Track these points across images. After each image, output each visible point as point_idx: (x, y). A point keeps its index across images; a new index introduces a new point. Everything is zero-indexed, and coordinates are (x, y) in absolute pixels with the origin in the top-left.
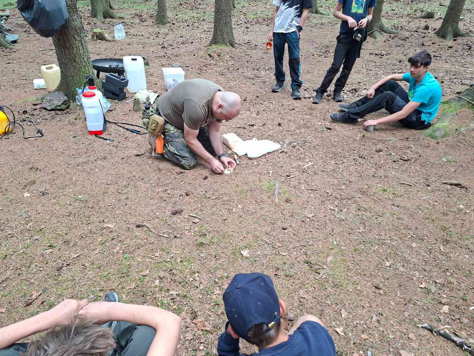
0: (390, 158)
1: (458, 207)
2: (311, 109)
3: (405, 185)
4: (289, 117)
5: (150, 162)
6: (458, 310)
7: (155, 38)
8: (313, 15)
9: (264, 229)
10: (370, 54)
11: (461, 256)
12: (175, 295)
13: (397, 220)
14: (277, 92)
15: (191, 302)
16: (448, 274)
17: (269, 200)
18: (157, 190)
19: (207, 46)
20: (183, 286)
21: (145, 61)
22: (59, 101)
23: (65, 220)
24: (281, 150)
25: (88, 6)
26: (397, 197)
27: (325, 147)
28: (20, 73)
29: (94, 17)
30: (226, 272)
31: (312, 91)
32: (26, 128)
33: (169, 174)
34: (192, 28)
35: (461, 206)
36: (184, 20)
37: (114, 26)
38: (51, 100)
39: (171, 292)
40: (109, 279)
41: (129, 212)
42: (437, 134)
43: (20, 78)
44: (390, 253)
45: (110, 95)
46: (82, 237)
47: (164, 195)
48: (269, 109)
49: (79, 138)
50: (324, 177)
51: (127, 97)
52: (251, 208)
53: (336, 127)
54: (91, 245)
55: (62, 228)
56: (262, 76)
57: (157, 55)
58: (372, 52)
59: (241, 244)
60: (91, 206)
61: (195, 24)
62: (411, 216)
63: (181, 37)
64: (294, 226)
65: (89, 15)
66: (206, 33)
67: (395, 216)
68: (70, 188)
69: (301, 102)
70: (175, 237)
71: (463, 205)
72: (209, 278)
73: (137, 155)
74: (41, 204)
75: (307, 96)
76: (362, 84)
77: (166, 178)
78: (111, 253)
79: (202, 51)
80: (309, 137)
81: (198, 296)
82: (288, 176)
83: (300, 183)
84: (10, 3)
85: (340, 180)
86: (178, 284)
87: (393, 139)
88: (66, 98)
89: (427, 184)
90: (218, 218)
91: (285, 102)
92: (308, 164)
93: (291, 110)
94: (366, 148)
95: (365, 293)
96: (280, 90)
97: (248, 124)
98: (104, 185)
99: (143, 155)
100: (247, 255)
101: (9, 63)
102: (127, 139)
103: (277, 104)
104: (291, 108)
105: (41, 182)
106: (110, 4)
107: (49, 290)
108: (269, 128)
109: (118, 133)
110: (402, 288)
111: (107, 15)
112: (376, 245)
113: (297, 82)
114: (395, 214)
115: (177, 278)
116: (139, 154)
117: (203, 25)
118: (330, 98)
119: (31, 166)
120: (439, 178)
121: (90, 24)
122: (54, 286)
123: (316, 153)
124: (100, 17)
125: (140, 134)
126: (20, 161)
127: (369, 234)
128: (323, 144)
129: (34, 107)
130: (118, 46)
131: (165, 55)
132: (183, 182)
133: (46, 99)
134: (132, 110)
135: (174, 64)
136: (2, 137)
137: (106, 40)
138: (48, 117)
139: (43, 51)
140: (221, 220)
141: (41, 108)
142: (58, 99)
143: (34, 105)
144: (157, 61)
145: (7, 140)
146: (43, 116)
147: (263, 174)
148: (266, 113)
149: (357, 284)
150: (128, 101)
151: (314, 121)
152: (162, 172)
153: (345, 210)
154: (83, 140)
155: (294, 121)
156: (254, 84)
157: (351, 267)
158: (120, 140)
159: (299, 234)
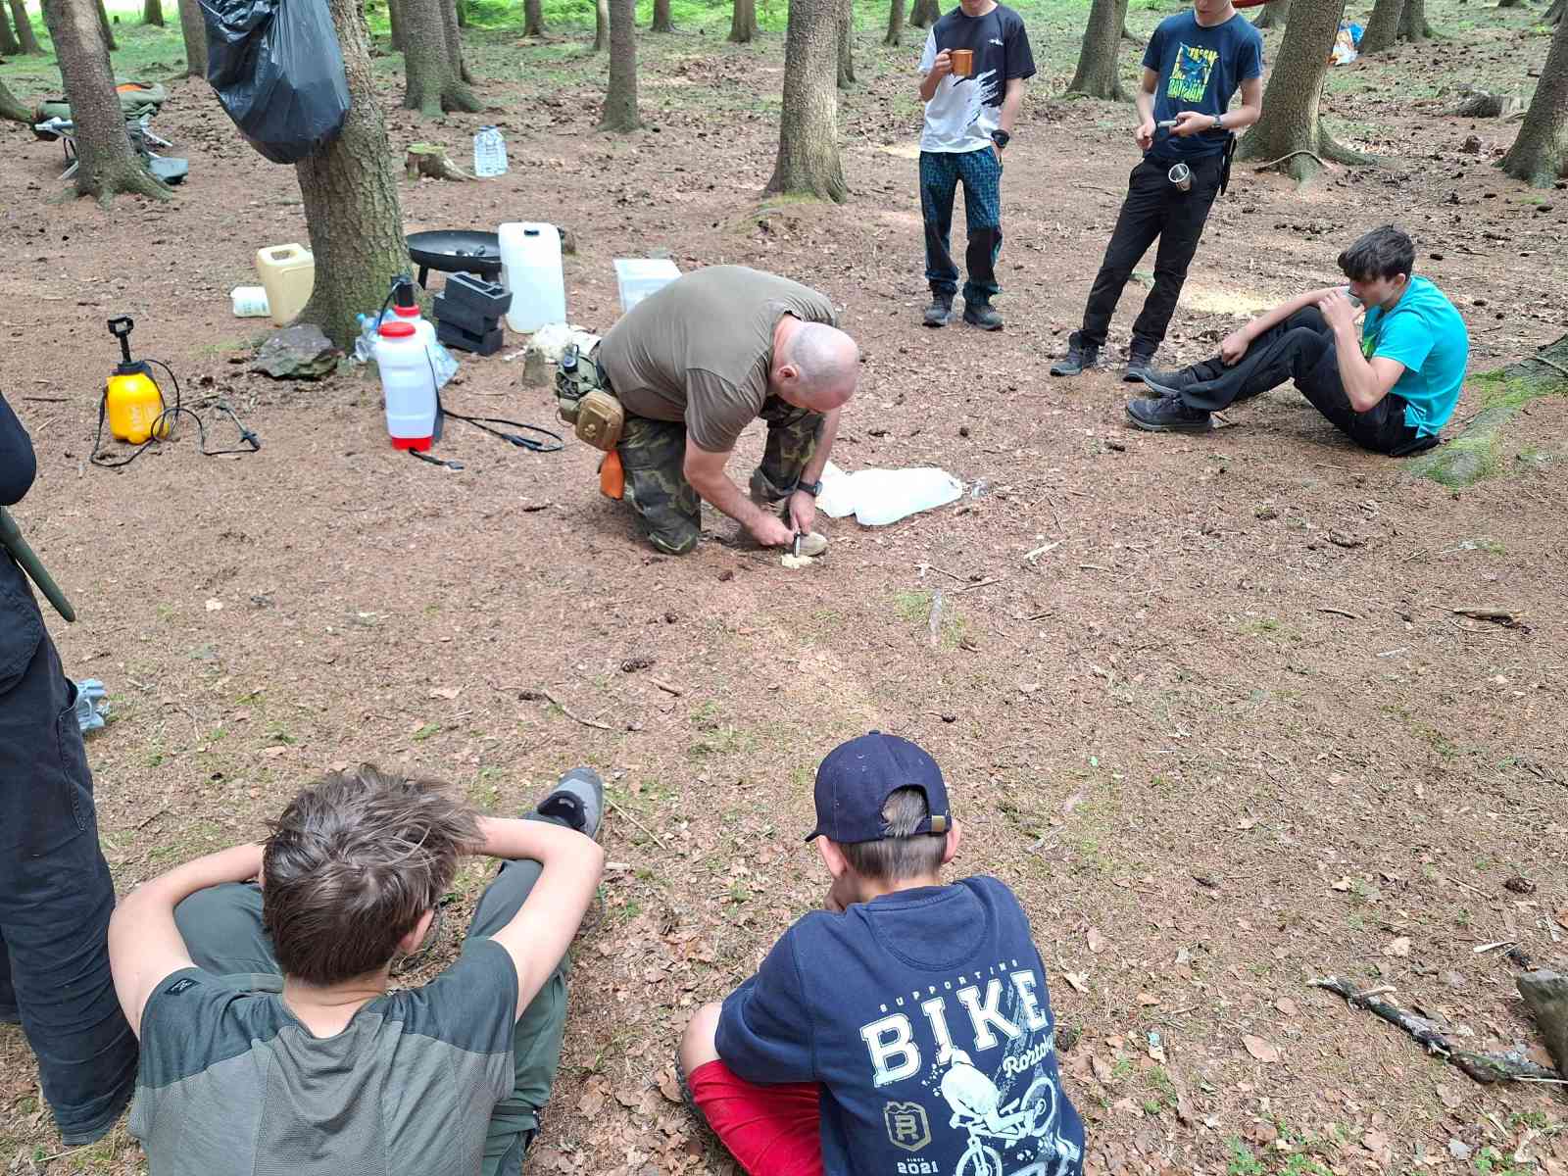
1: (1490, 680)
2: (1068, 390)
3: (1334, 615)
4: (995, 413)
5: (565, 530)
6: (1435, 952)
7: (598, 173)
9: (888, 719)
10: (1277, 227)
11: (1475, 816)
12: (620, 872)
15: (665, 892)
16: (1427, 858)
17: (911, 643)
18: (584, 606)
19: (757, 199)
20: (645, 852)
21: (564, 241)
22: (307, 352)
23: (319, 674)
24: (962, 505)
25: (395, 73)
26: (1303, 647)
27: (1099, 500)
28: (192, 271)
29: (413, 108)
30: (769, 823)
32: (210, 426)
33: (621, 562)
34: (712, 143)
35: (1501, 679)
36: (688, 120)
37: (472, 134)
38: (282, 348)
41: (502, 660)
42: (1455, 470)
43: (193, 285)
44: (1259, 795)
45: (458, 337)
46: (368, 718)
47: (605, 621)
48: (937, 387)
49: (362, 456)
50: (1087, 585)
51: (507, 347)
52: (855, 661)
53: (1140, 443)
54: (393, 741)
55: (312, 694)
56: (921, 290)
57: (603, 225)
58: (1284, 220)
60: (392, 640)
61: (724, 132)
62: (1341, 701)
63: (677, 170)
64: (978, 713)
65: (399, 102)
66: (757, 157)
67: (1291, 700)
68: (335, 592)
69: (1037, 369)
70: (630, 729)
71: (1507, 675)
72: (718, 834)
73: (530, 510)
74: (254, 632)
76: (1235, 319)
77: (610, 573)
78: (448, 763)
79: (739, 212)
80: (1051, 470)
81: (686, 877)
82: (974, 579)
83: (1009, 600)
84: (160, 65)
85: (1134, 595)
86: (632, 845)
87: (1316, 482)
88: (327, 344)
89: (1406, 613)
90: (756, 685)
91: (986, 367)
92: (1041, 546)
93: (1002, 393)
94: (1227, 507)
97: (868, 430)
98: (432, 586)
99: (546, 508)
101: (159, 243)
102: (502, 463)
103: (963, 372)
104: (1004, 384)
105: (255, 573)
106: (462, 69)
108: (930, 442)
109: (478, 446)
110: (1279, 889)
111: (453, 102)
114: (1290, 695)
115: (629, 830)
116: (536, 505)
117: (748, 135)
119: (225, 531)
120: (1445, 598)
121: (400, 128)
123: (1069, 517)
124: (433, 107)
125: (540, 451)
126: (193, 514)
127: (1204, 745)
128: (1092, 493)
129: (231, 367)
130: (484, 196)
131: (625, 223)
132: (660, 586)
133: (270, 346)
134: (519, 381)
135: (653, 250)
136: (141, 451)
137: (449, 178)
138: (273, 397)
139: (258, 206)
140: (763, 692)
141: (253, 371)
142: (303, 344)
143: (233, 361)
144: (600, 242)
145: (155, 456)
146: (260, 393)
147: (899, 572)
148: (926, 399)
149: (1147, 871)
150: (507, 358)
151: (1074, 425)
152: (600, 558)
153: (1139, 678)
154: (374, 462)
155: (1011, 423)
156: (895, 313)
157: (1132, 825)
158: (481, 467)
159: (991, 736)
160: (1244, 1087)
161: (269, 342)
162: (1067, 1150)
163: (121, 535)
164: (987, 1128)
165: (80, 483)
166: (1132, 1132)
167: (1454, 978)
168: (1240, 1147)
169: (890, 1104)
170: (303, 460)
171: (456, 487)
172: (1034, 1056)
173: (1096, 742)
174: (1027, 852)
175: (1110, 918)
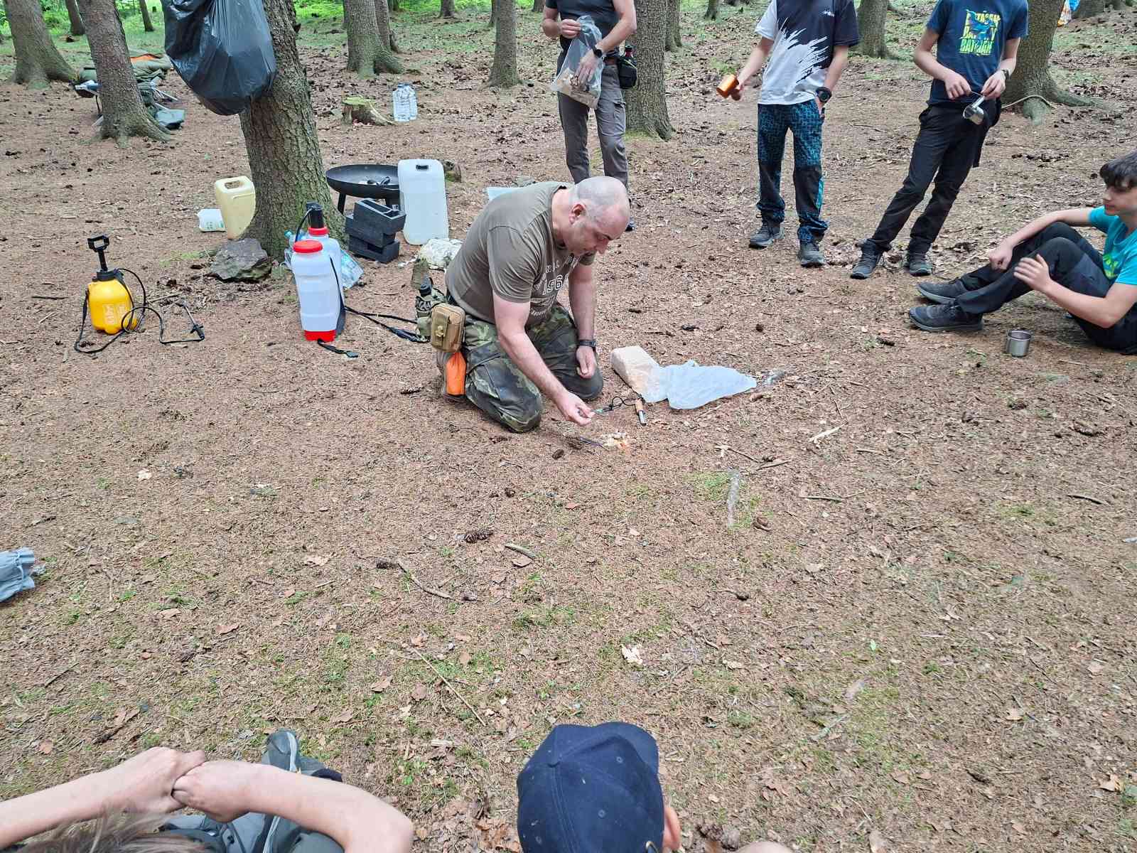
0: (1047, 427)
2: (846, 292)
3: (1082, 500)
4: (786, 312)
5: (432, 411)
7: (484, 118)
8: (871, 60)
9: (688, 596)
10: (1014, 157)
12: (442, 749)
13: (1052, 594)
14: (763, 247)
15: (481, 773)
17: (710, 521)
18: (440, 479)
20: (467, 728)
22: (248, 260)
23: (218, 540)
24: (757, 392)
26: (1056, 532)
27: (873, 390)
28: (175, 195)
29: (354, 71)
30: (579, 701)
31: (853, 247)
32: (169, 320)
33: (474, 440)
38: (230, 258)
39: (435, 742)
40: (295, 694)
41: (367, 529)
43: (174, 207)
44: (1025, 684)
45: (363, 249)
46: (250, 583)
47: (455, 493)
48: (738, 289)
49: (280, 346)
50: (864, 468)
51: (401, 256)
52: (662, 537)
53: (907, 339)
54: (269, 605)
55: (208, 560)
56: (728, 208)
57: (485, 159)
58: (1020, 150)
59: (626, 631)
60: (281, 510)
63: (544, 115)
64: (769, 592)
65: (343, 67)
67: (1048, 584)
68: (242, 464)
69: (821, 273)
70: (466, 599)
72: (533, 711)
73: (406, 393)
74: (172, 500)
75: (838, 258)
76: (984, 232)
77: (464, 449)
78: (310, 629)
80: (832, 362)
81: (501, 757)
82: (767, 460)
83: (796, 481)
85: (905, 478)
86: (456, 721)
87: (1059, 376)
88: (263, 254)
90: (576, 558)
91: (780, 273)
92: (824, 431)
93: (793, 293)
94: (983, 397)
95: (941, 791)
96: (769, 242)
97: (681, 325)
98: (319, 460)
99: (418, 391)
100: (636, 660)
101: (156, 173)
102: (388, 352)
103: (759, 277)
104: (793, 287)
105: (182, 446)
106: (391, 42)
107: (156, 708)
108: (731, 336)
109: (371, 338)
110: (1050, 787)
111: (382, 67)
112: (987, 660)
113: (814, 225)
114: (1047, 578)
115: (453, 705)
116: (411, 389)
118: (897, 265)
119: (165, 409)
121: (343, 86)
122: (166, 699)
123: (848, 404)
124: (368, 70)
125: (419, 343)
126: (143, 394)
127: (972, 628)
128: (867, 383)
129: (192, 271)
130: (399, 137)
132: (503, 463)
133: (222, 255)
134: (409, 284)
135: (520, 178)
136: (114, 340)
137: (374, 123)
138: (221, 295)
139: (232, 146)
140: (582, 564)
141: (208, 275)
142: (246, 255)
143: (194, 267)
144: (481, 172)
145: (124, 345)
146: (211, 293)
147: (703, 452)
148: (730, 299)
149: (923, 764)
150: (402, 265)
151: (850, 322)
152: (457, 436)
153: (912, 558)
154: (290, 351)
155: (799, 322)
156: (707, 227)
157: (910, 715)
158: (371, 356)
159: (780, 615)
161: (221, 252)
163: (84, 413)
165: (63, 366)
170: (234, 349)
171: (350, 373)
173: (875, 625)
174: (812, 741)
175: (891, 818)
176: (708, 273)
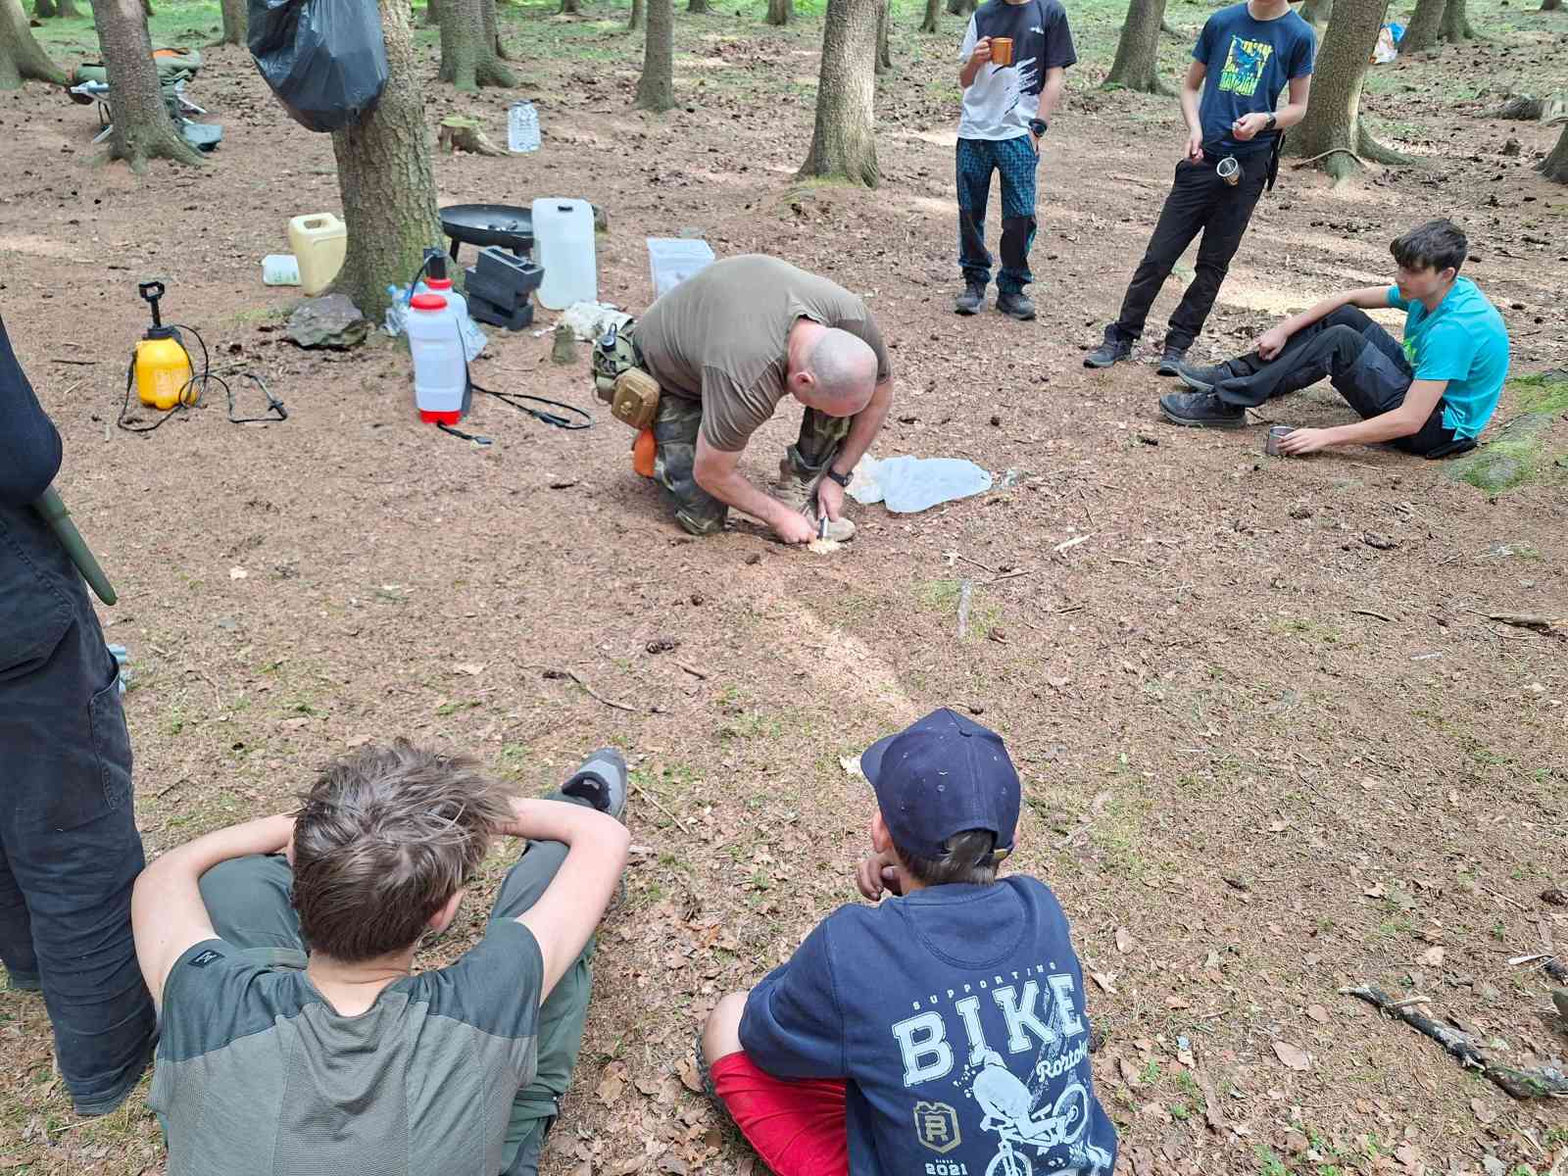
0: (1333, 539)
1: (1526, 687)
3: (1368, 617)
4: (1027, 404)
5: (592, 508)
6: (1470, 962)
7: (631, 151)
8: (1138, 95)
10: (1313, 225)
11: (1510, 825)
12: (642, 855)
15: (687, 877)
16: (1461, 867)
17: (939, 632)
18: (610, 585)
19: (790, 182)
20: (667, 836)
21: (597, 219)
22: (337, 322)
23: (343, 646)
24: (992, 494)
25: (430, 46)
26: (1336, 649)
27: (1130, 494)
28: (223, 237)
29: (447, 81)
30: (793, 811)
32: (238, 394)
33: (648, 542)
34: (746, 125)
35: (1537, 687)
36: (723, 101)
37: (506, 110)
38: (312, 318)
41: (526, 637)
42: (1493, 473)
43: (224, 252)
44: (1291, 798)
45: (487, 312)
46: (390, 692)
47: (629, 600)
48: (968, 375)
49: (389, 428)
50: (1118, 580)
51: (537, 322)
52: (882, 649)
53: (1173, 438)
54: (415, 715)
55: (335, 666)
57: (635, 204)
58: (1321, 217)
59: (843, 743)
60: (416, 614)
61: (758, 114)
62: (1374, 704)
63: (710, 150)
64: (1007, 706)
65: (432, 75)
66: (791, 139)
67: (1322, 701)
68: (360, 564)
69: (1069, 360)
70: (654, 711)
71: (1544, 683)
72: (742, 821)
73: (557, 487)
74: (279, 601)
77: (636, 552)
78: (471, 740)
79: (771, 194)
80: (1082, 463)
81: (709, 862)
82: (1004, 570)
83: (1038, 592)
84: (196, 32)
85: (1165, 590)
86: (655, 828)
87: (1351, 482)
88: (357, 315)
89: (1441, 617)
90: (781, 671)
91: (1019, 358)
92: (1071, 539)
93: (1035, 381)
94: (1261, 505)
95: (1194, 895)
97: (898, 416)
98: (457, 561)
99: (572, 485)
101: (190, 209)
102: (529, 439)
103: (994, 361)
104: (1036, 374)
105: (279, 543)
106: (497, 43)
108: (961, 431)
109: (505, 422)
111: (488, 77)
112: (1251, 774)
114: (1323, 696)
115: (651, 814)
116: (564, 482)
117: (782, 118)
119: (251, 499)
120: (1480, 603)
121: (435, 101)
123: (1100, 510)
124: (467, 79)
125: (568, 428)
126: (219, 482)
127: (1235, 745)
128: (1124, 485)
129: (261, 336)
130: (517, 171)
131: (657, 203)
132: (686, 568)
133: (300, 315)
134: (548, 358)
135: (685, 230)
136: (169, 416)
137: (481, 153)
138: (302, 366)
139: (290, 175)
140: (789, 677)
141: (282, 340)
142: (333, 314)
143: (262, 329)
144: (632, 220)
145: (183, 422)
146: (288, 362)
147: (928, 561)
148: (957, 387)
149: (1177, 871)
150: (537, 334)
151: (1107, 418)
152: (626, 537)
153: (1170, 675)
154: (401, 435)
155: (1042, 414)
156: (928, 300)
157: (1162, 824)
158: (508, 442)
159: (1019, 730)
160: (1275, 1095)
161: (298, 311)
162: (1099, 1157)
163: (147, 500)
164: (1018, 1133)
165: (107, 447)
166: (1160, 1138)
167: (1489, 991)
168: (1271, 1156)
169: (920, 1104)
170: (330, 430)
171: (484, 463)
172: (1068, 1062)
173: (1126, 739)
174: (1054, 848)
175: (1139, 919)
176: (930, 355)
